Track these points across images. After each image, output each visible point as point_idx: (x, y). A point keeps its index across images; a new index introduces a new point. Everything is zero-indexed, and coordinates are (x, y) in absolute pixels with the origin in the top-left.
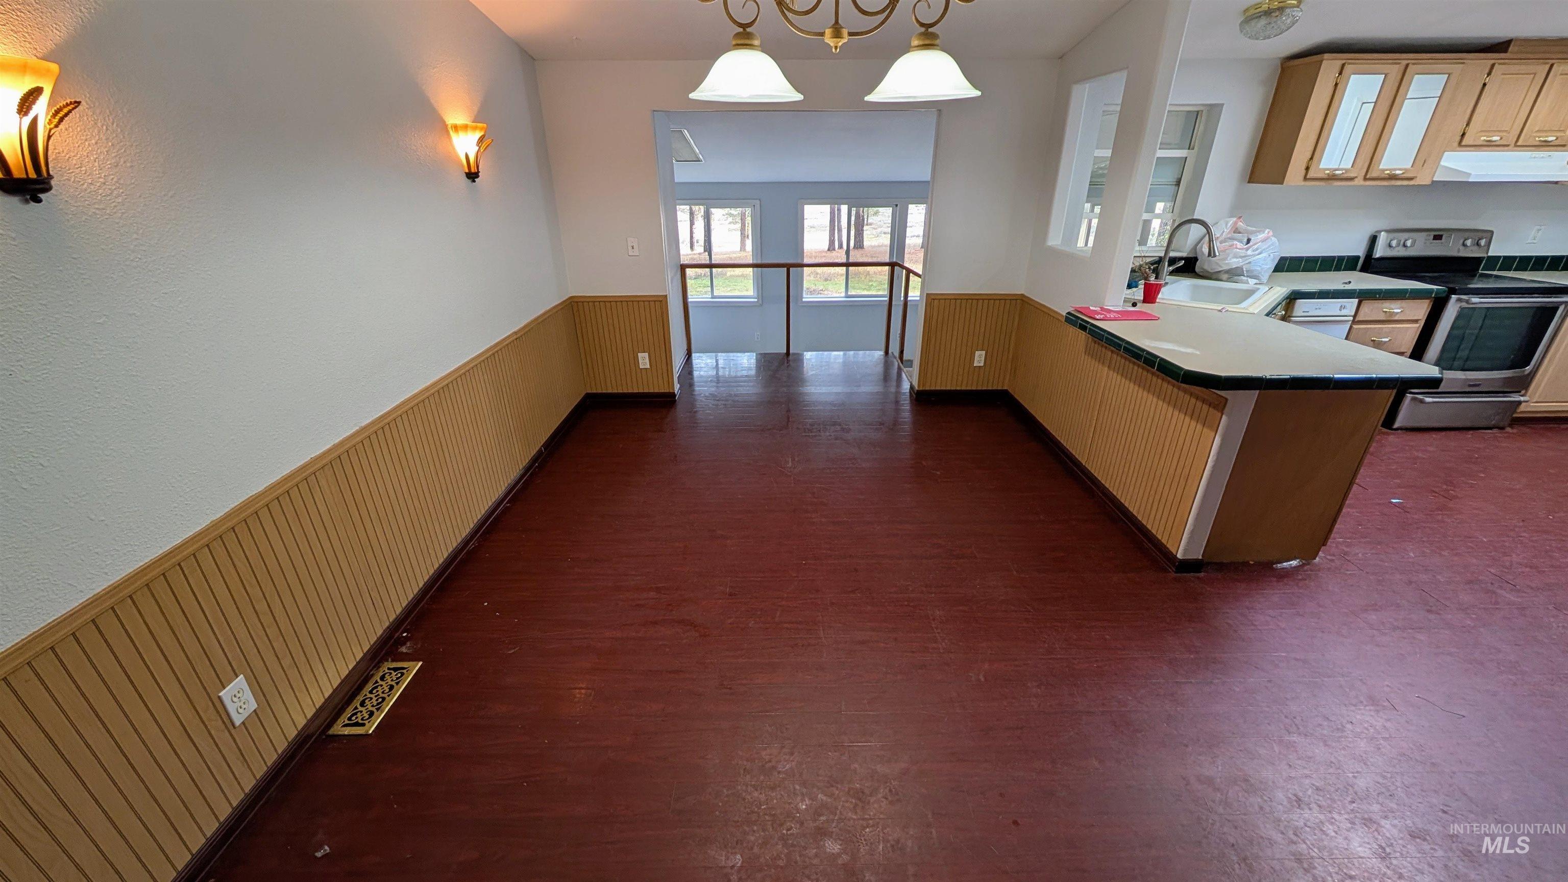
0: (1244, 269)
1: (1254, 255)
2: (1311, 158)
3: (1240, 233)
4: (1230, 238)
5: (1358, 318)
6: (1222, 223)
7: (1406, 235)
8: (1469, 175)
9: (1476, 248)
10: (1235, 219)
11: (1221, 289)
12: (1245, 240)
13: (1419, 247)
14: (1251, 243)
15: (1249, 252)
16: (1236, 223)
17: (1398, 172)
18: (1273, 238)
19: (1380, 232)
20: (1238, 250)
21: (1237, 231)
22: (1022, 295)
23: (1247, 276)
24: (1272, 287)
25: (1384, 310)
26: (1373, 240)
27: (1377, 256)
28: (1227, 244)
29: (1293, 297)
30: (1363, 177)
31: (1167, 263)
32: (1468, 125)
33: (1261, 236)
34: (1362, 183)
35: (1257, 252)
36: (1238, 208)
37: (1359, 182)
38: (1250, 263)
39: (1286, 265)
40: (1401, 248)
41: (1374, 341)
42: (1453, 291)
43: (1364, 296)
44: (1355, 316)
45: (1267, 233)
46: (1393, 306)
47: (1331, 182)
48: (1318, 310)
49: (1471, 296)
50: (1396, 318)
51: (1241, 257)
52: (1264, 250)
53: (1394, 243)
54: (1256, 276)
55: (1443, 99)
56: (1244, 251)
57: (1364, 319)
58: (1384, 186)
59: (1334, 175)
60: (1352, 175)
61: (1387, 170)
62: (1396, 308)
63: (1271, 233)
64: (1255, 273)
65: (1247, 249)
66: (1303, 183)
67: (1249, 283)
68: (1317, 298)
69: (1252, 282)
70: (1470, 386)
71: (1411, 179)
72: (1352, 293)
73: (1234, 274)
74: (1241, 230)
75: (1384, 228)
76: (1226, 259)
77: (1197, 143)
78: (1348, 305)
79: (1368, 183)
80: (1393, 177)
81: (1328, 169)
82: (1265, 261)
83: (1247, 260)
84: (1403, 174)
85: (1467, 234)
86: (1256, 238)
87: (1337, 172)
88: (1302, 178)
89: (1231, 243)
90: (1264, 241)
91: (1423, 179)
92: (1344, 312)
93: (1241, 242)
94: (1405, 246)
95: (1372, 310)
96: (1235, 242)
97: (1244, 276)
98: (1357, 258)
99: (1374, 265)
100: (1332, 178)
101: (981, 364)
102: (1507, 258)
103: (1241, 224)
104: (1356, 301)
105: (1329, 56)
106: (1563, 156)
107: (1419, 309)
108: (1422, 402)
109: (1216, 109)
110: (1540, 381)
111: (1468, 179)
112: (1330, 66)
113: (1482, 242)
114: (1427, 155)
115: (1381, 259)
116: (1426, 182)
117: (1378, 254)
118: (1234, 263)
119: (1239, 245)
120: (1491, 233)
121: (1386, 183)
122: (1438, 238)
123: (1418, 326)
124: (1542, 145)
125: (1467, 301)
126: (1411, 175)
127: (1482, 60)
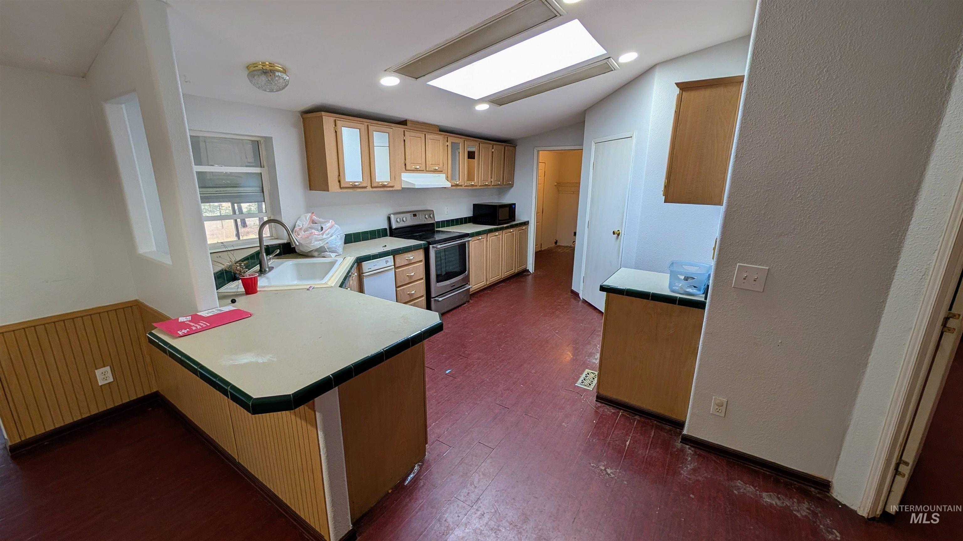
0: (326, 248)
1: (329, 238)
2: (339, 175)
3: (316, 223)
4: (310, 228)
5: (397, 265)
6: (303, 217)
7: (402, 215)
8: (414, 185)
9: (430, 219)
10: (310, 214)
11: (315, 264)
12: (320, 228)
13: (409, 221)
14: (324, 230)
15: (324, 236)
16: (311, 217)
17: (386, 183)
18: (336, 226)
19: (390, 214)
20: (316, 236)
21: (314, 222)
22: (136, 301)
23: (330, 252)
24: (345, 258)
25: (406, 258)
26: (389, 219)
27: (394, 228)
28: (308, 232)
29: (359, 261)
30: (370, 187)
31: (264, 254)
32: (405, 160)
33: (328, 225)
34: (371, 189)
35: (329, 236)
36: (310, 207)
37: (369, 189)
38: (327, 243)
39: (350, 239)
40: (402, 222)
41: (408, 276)
42: (429, 243)
43: (395, 253)
44: (395, 265)
45: (331, 222)
46: (409, 256)
47: (355, 189)
48: (375, 266)
49: (437, 244)
50: (413, 262)
51: (320, 240)
52: (333, 233)
53: (398, 220)
54: (334, 251)
55: (391, 147)
56: (321, 236)
57: (399, 266)
58: (381, 191)
59: (356, 185)
60: (364, 185)
61: (380, 182)
62: (410, 256)
63: (333, 223)
64: (333, 249)
65: (323, 234)
66: (340, 190)
67: (331, 257)
68: (372, 260)
69: (333, 255)
70: (452, 287)
71: (393, 187)
72: (388, 253)
73: (321, 252)
74: (317, 222)
75: (392, 212)
76: (311, 243)
77: (264, 162)
78: (389, 260)
79: (374, 189)
80: (384, 186)
81: (351, 182)
82: (337, 240)
83: (325, 241)
84: (388, 184)
85: (425, 213)
86: (326, 226)
87: (356, 184)
88: (338, 187)
89: (310, 231)
90: (331, 227)
91: (397, 187)
92: (389, 264)
93: (318, 230)
94: (403, 221)
95: (401, 260)
96: (313, 231)
97: (327, 252)
98: (386, 229)
99: (394, 233)
100: (354, 187)
101: (111, 379)
102: (441, 221)
103: (314, 217)
104: (392, 257)
105: (323, 113)
106: (443, 176)
107: (420, 255)
108: (438, 301)
109: (268, 140)
110: (472, 276)
111: (416, 187)
112: (328, 121)
113: (431, 216)
114: (394, 175)
115: (396, 229)
116: (400, 188)
117: (394, 227)
118: (317, 244)
119: (316, 232)
120: (433, 211)
121: (382, 189)
122: (415, 215)
123: (423, 263)
124: (435, 171)
125: (436, 247)
126: (392, 185)
127: (400, 129)
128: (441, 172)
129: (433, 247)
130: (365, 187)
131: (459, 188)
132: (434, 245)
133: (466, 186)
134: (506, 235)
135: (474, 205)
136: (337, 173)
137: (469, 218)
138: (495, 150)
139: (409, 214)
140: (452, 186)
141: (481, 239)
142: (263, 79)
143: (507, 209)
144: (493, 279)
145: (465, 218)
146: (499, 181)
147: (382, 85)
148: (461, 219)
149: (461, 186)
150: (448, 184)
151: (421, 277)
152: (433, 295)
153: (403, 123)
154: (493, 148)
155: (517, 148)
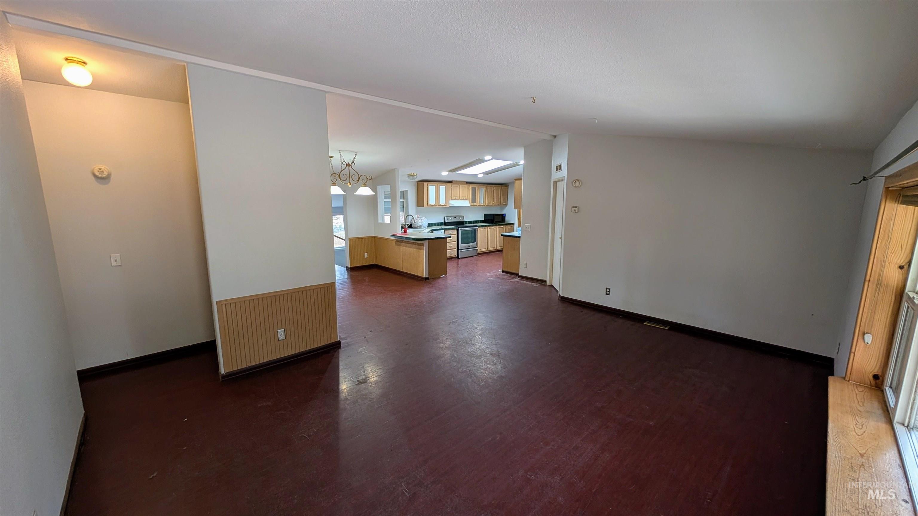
0: (422, 226)
5: (446, 234)
6: (415, 216)
7: (450, 217)
8: (454, 205)
13: (453, 220)
14: (422, 220)
15: (422, 222)
16: (418, 216)
21: (418, 217)
26: (445, 218)
28: (417, 220)
29: (432, 231)
32: (451, 196)
33: (423, 218)
36: (417, 212)
37: (437, 206)
38: (423, 224)
39: (430, 225)
42: (459, 228)
43: (445, 229)
45: (424, 217)
52: (425, 221)
53: (448, 219)
55: (446, 191)
66: (427, 207)
68: (437, 231)
69: (424, 228)
70: (468, 247)
71: (446, 206)
72: (442, 229)
75: (446, 216)
76: (417, 224)
77: (405, 198)
79: (439, 207)
80: (442, 205)
81: (431, 204)
84: (444, 205)
85: (460, 217)
87: (433, 204)
90: (424, 219)
91: (447, 206)
92: (442, 233)
94: (450, 219)
98: (443, 223)
99: (446, 224)
100: (432, 206)
101: (367, 257)
102: (468, 221)
103: (419, 216)
104: (444, 231)
105: (424, 182)
106: (467, 201)
107: (455, 232)
108: (462, 251)
109: (407, 191)
110: (479, 245)
111: (455, 206)
112: (425, 184)
113: (463, 218)
114: (447, 201)
115: (447, 222)
116: (448, 206)
117: (446, 222)
118: (420, 224)
119: (420, 220)
120: (463, 216)
121: (442, 207)
122: (455, 217)
123: (456, 235)
124: (464, 199)
125: (461, 229)
126: (446, 205)
127: (449, 184)
128: (467, 200)
129: (460, 229)
130: (436, 206)
131: (475, 206)
132: (461, 228)
133: (479, 205)
134: (499, 228)
135: (485, 214)
136: (427, 201)
137: (483, 220)
138: (495, 189)
139: (452, 217)
140: (471, 205)
141: (484, 229)
142: (411, 177)
143: (501, 216)
144: (491, 249)
145: (481, 221)
146: (498, 203)
147: (443, 175)
148: (478, 221)
149: (477, 205)
150: (470, 205)
151: (455, 241)
152: (460, 249)
153: (451, 182)
154: (494, 188)
155: (509, 187)
